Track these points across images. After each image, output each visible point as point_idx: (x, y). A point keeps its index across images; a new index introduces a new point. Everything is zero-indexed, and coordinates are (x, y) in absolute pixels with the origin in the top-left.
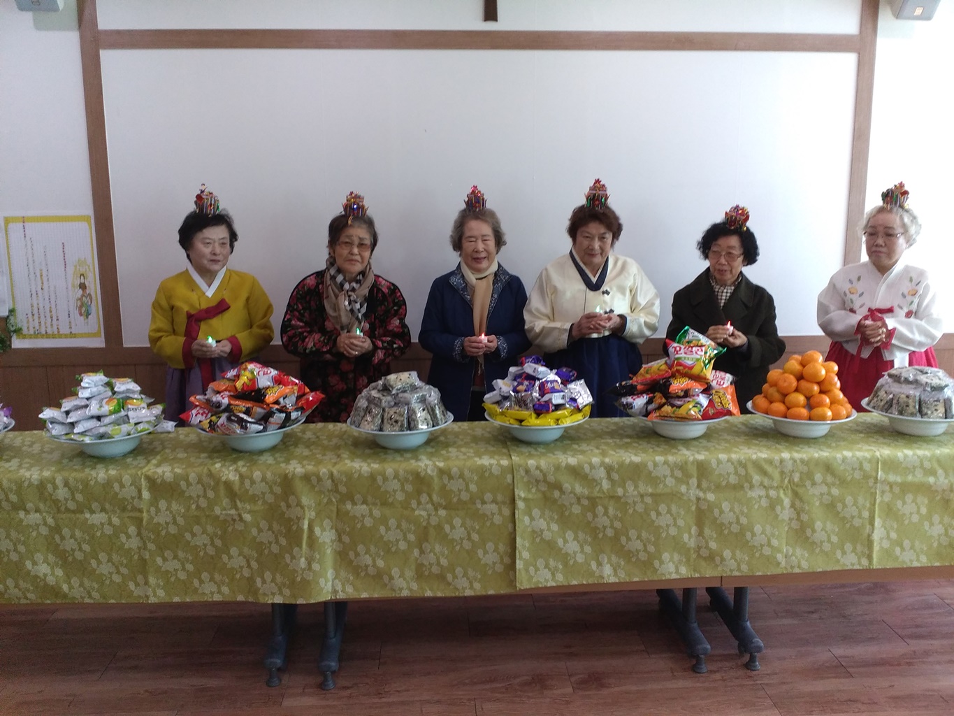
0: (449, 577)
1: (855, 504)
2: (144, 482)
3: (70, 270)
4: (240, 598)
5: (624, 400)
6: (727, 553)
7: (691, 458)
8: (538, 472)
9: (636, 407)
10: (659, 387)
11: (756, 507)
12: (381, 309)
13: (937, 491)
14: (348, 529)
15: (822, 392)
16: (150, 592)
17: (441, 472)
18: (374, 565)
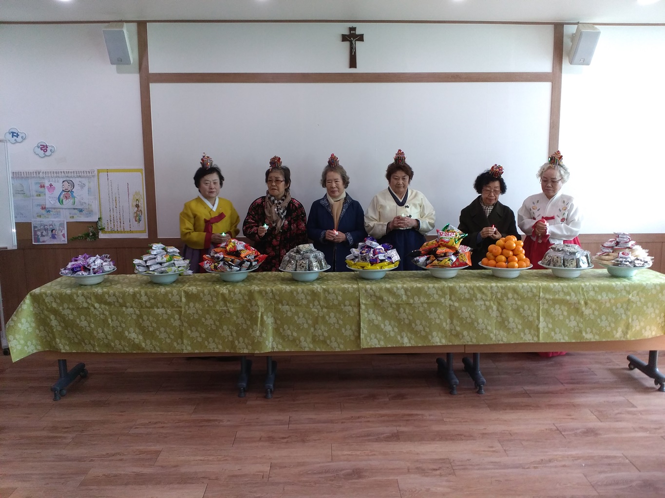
0: (328, 342)
1: (529, 309)
2: (183, 293)
3: (131, 197)
4: (227, 351)
5: (415, 259)
6: (465, 333)
7: (446, 285)
8: (371, 291)
9: (421, 262)
10: (432, 252)
11: (479, 309)
12: (294, 214)
13: (571, 304)
14: (279, 317)
15: (514, 255)
16: (184, 348)
17: (324, 290)
18: (292, 335)
